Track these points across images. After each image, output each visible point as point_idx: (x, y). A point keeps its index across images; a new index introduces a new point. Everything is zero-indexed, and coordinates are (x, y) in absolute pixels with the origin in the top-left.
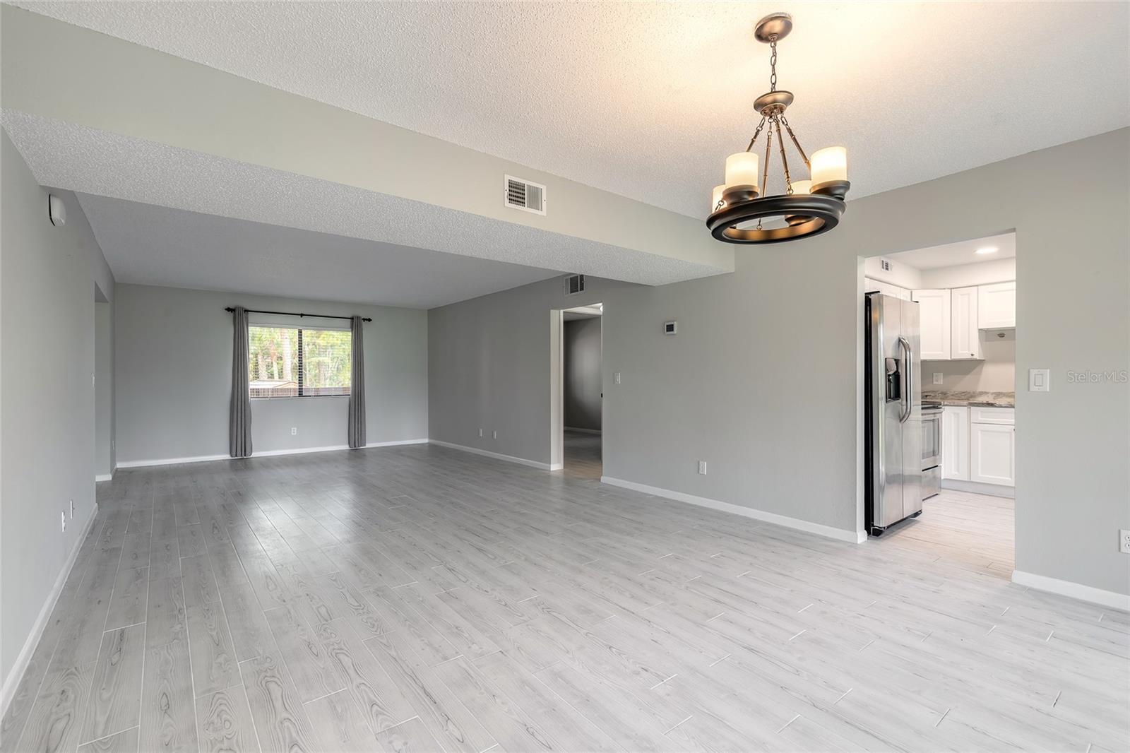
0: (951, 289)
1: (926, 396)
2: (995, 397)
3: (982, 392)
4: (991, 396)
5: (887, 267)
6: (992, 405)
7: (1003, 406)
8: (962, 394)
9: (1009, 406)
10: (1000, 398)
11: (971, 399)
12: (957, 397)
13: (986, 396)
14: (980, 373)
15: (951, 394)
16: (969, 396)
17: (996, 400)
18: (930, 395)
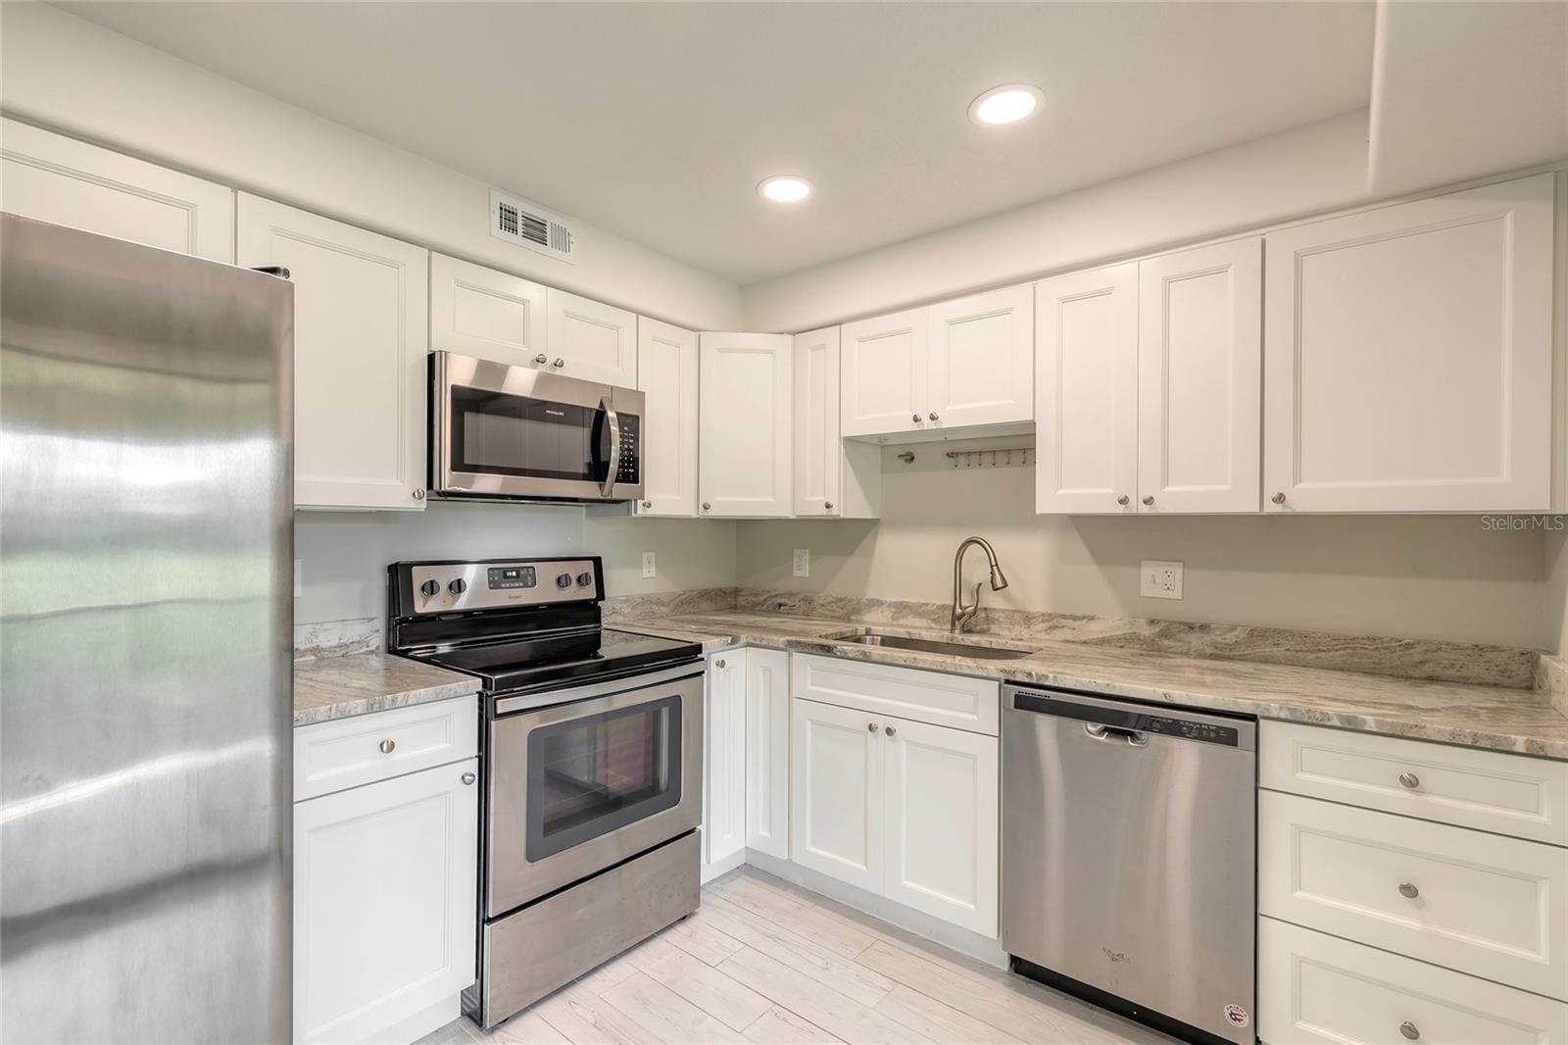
0: (794, 333)
1: (780, 606)
2: (894, 613)
3: (873, 600)
4: (888, 613)
5: (536, 231)
6: (829, 651)
7: (851, 655)
8: (839, 604)
9: (861, 657)
10: (904, 617)
11: (852, 617)
12: (828, 610)
13: (882, 612)
14: (871, 553)
15: (821, 602)
16: (849, 609)
17: (895, 623)
18: (785, 605)
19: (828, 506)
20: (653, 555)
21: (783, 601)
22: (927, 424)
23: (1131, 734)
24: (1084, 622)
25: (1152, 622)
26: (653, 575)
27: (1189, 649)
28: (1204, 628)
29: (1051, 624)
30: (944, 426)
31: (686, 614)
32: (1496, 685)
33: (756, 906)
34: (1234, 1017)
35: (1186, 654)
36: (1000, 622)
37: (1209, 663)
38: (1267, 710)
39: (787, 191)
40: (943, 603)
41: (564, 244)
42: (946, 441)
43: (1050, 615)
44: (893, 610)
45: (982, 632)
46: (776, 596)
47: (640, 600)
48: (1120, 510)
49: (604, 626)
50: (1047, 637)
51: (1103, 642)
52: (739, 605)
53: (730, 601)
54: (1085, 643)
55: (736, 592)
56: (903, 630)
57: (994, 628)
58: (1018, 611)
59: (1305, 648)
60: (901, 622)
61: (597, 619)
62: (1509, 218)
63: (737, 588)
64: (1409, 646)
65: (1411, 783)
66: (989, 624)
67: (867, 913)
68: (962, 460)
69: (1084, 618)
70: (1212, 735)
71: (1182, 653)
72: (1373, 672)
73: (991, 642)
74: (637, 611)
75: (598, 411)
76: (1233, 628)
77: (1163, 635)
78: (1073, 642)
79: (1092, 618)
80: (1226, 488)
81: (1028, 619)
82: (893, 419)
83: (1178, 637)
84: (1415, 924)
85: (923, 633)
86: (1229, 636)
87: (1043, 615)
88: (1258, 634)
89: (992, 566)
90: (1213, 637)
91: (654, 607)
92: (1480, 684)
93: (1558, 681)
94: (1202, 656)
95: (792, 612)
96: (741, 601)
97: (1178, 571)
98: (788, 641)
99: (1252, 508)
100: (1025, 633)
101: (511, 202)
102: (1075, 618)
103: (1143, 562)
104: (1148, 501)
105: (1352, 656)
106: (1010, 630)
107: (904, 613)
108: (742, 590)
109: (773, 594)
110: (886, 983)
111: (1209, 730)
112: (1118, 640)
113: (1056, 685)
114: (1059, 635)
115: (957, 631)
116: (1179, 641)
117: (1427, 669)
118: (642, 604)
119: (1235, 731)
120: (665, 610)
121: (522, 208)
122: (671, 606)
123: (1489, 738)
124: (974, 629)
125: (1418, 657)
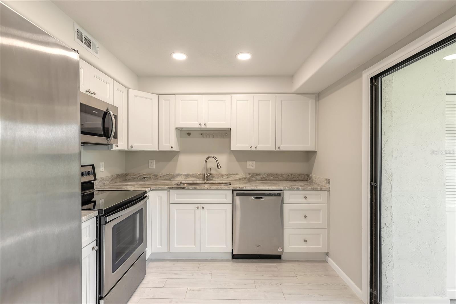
1: (145, 178)
2: (185, 177)
3: (178, 174)
4: (183, 177)
5: (88, 43)
6: (183, 189)
7: (190, 189)
8: (167, 176)
9: (194, 189)
10: (188, 178)
11: (171, 179)
12: (163, 178)
13: (181, 177)
14: (177, 161)
15: (160, 176)
16: (170, 177)
17: (186, 180)
18: (147, 177)
19: (172, 147)
20: (103, 163)
21: (146, 176)
22: (203, 126)
23: (261, 197)
24: (235, 175)
25: (249, 174)
26: (104, 171)
27: (257, 179)
28: (259, 174)
29: (228, 176)
30: (208, 127)
31: (113, 183)
32: (303, 180)
33: (161, 268)
34: (280, 250)
35: (256, 180)
36: (216, 177)
37: (260, 182)
38: (285, 188)
39: (179, 56)
40: (200, 173)
41: (96, 50)
42: (200, 130)
43: (227, 174)
44: (185, 176)
45: (211, 180)
46: (143, 175)
47: (101, 180)
48: (250, 149)
49: (95, 189)
50: (227, 180)
51: (239, 179)
52: (127, 179)
53: (124, 178)
54: (236, 180)
55: (126, 175)
56: (191, 181)
57: (214, 179)
58: (220, 174)
59: (276, 177)
60: (187, 179)
61: (93, 188)
62: (310, 101)
63: (126, 173)
64: (292, 175)
65: (306, 198)
66: (212, 178)
67: (192, 259)
68: (204, 136)
69: (235, 174)
70: (276, 195)
71: (255, 180)
72: (287, 180)
73: (216, 182)
74: (100, 184)
75: (105, 112)
76: (264, 174)
77: (252, 177)
78: (233, 180)
79: (237, 174)
80: (270, 145)
81: (222, 175)
82: (192, 123)
83: (255, 177)
84: (305, 222)
85: (197, 182)
86: (264, 176)
87: (226, 174)
88: (269, 175)
89: (217, 163)
90: (261, 176)
91: (105, 182)
92: (301, 180)
93: (315, 178)
94: (259, 180)
95: (149, 179)
96: (128, 177)
97: (254, 162)
98: (168, 187)
99: (274, 150)
100: (222, 179)
101: (81, 30)
102: (233, 174)
103: (247, 161)
104: (256, 148)
105: (284, 178)
106: (218, 179)
107: (188, 177)
108: (128, 174)
109: (142, 174)
110: (210, 272)
111: (276, 194)
112: (243, 179)
113: (246, 189)
114: (230, 179)
115: (206, 180)
116: (255, 178)
117: (294, 179)
118: (101, 181)
119: (280, 193)
120: (108, 182)
121: (84, 33)
122: (109, 181)
123: (316, 188)
124: (208, 179)
125: (293, 177)
